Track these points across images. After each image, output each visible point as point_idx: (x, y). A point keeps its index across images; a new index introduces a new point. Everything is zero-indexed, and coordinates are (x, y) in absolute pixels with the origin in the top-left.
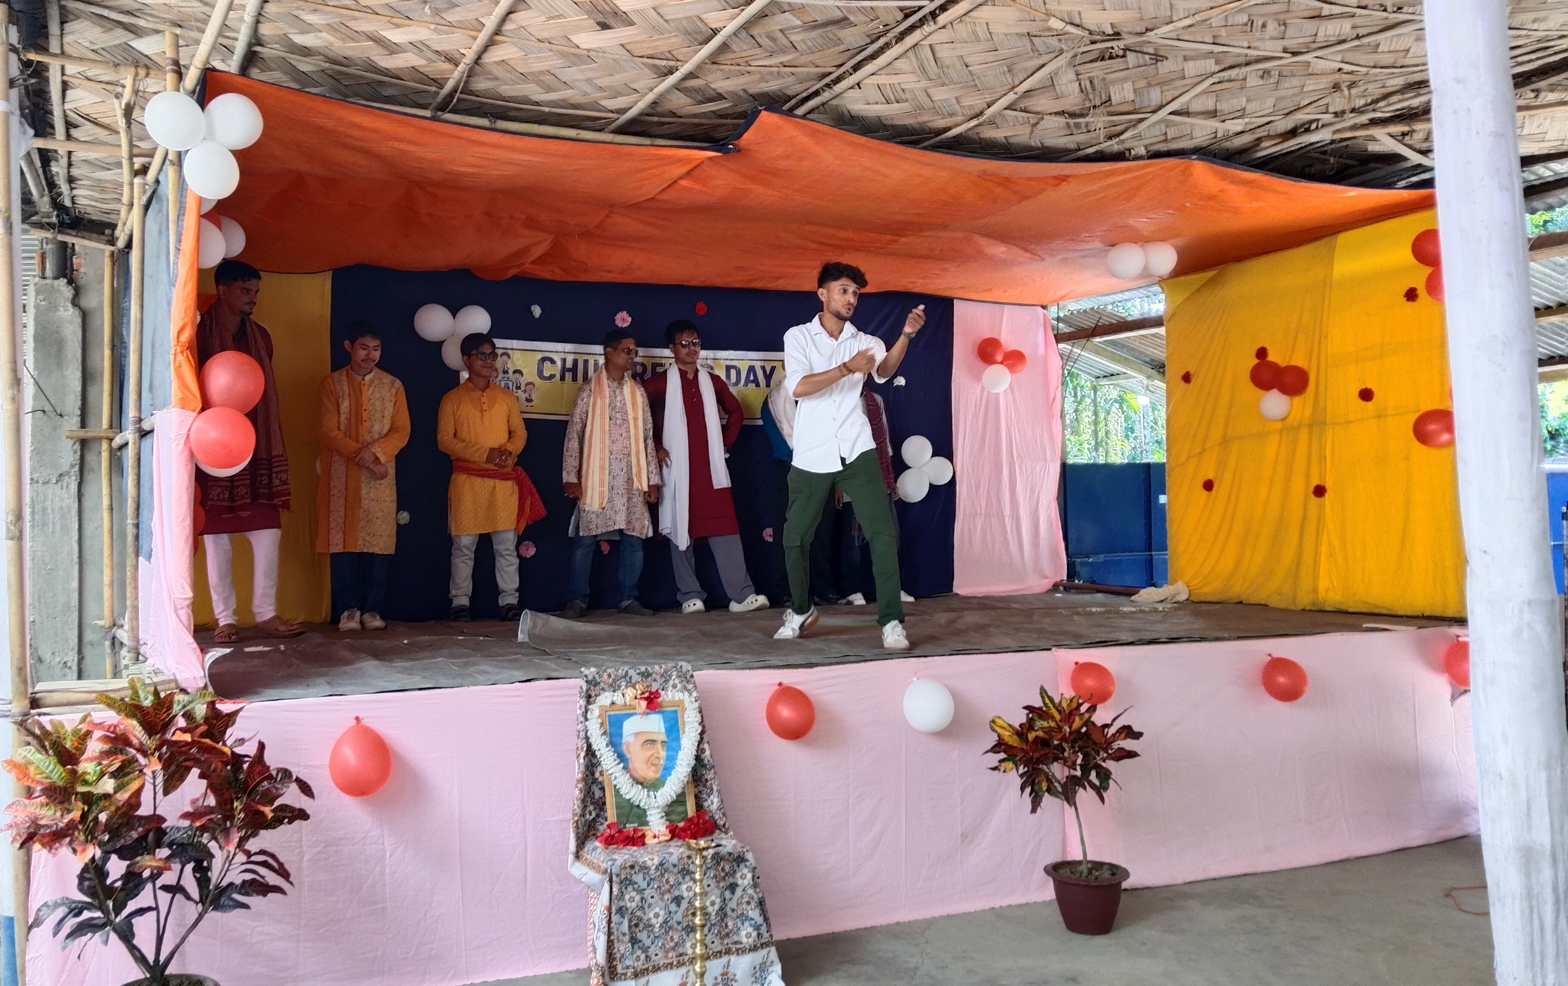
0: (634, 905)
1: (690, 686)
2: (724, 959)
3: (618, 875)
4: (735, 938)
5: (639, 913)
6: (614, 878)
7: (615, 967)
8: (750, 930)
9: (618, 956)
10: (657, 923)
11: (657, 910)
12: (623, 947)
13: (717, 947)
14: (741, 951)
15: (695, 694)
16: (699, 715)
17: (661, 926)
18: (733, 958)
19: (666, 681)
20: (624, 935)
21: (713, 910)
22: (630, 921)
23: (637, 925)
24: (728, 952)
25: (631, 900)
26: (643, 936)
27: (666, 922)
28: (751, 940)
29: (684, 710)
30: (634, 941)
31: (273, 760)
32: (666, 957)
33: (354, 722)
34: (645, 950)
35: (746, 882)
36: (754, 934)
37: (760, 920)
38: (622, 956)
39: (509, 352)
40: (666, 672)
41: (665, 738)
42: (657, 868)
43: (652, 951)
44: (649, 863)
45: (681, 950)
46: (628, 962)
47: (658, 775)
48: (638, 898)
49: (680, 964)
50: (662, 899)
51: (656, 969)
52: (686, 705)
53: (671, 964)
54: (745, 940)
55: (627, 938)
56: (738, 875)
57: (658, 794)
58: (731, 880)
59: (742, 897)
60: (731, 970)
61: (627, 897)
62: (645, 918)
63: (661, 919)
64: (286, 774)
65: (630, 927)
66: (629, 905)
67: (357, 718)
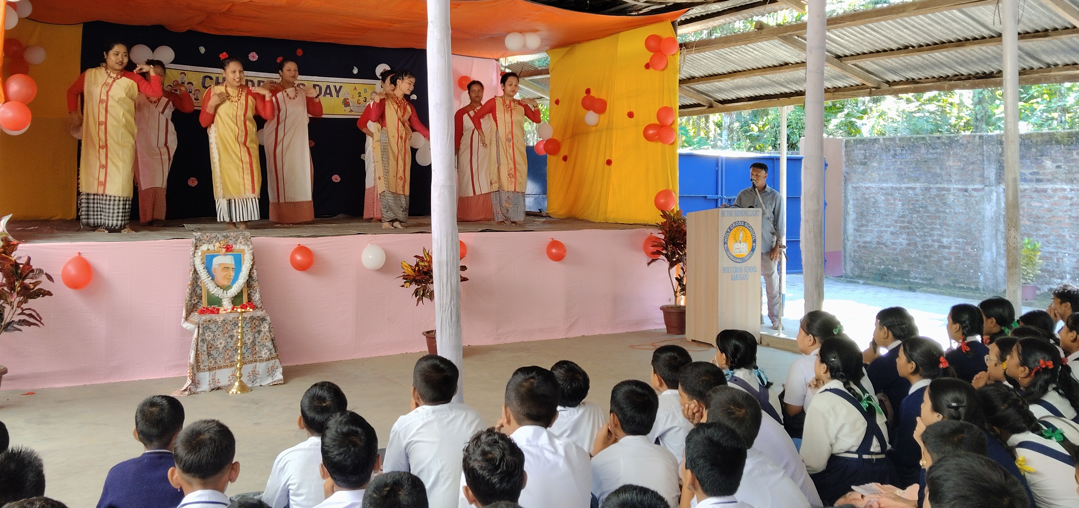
0: (210, 338)
1: (249, 243)
2: (254, 364)
3: (202, 325)
4: (259, 355)
5: (212, 342)
6: (200, 326)
7: (199, 366)
8: (266, 351)
9: (201, 361)
10: (221, 347)
11: (221, 341)
12: (204, 357)
13: (250, 358)
14: (262, 361)
15: (251, 247)
16: (252, 257)
17: (223, 348)
18: (258, 364)
19: (237, 240)
20: (204, 351)
21: (249, 342)
22: (208, 345)
23: (211, 348)
24: (255, 361)
25: (209, 336)
26: (213, 352)
27: (225, 346)
28: (266, 356)
29: (244, 254)
30: (209, 354)
31: (35, 265)
32: (225, 362)
33: (78, 255)
34: (215, 359)
35: (266, 330)
36: (268, 353)
37: (271, 347)
38: (203, 361)
39: (185, 72)
40: (236, 236)
41: (234, 267)
42: (222, 322)
43: (218, 360)
44: (218, 320)
45: (232, 360)
46: (206, 364)
47: (230, 284)
48: (212, 335)
49: (231, 366)
50: (224, 336)
51: (220, 368)
52: (246, 251)
53: (227, 366)
54: (264, 356)
55: (206, 353)
56: (262, 326)
57: (228, 292)
58: (259, 329)
59: (263, 336)
60: (257, 369)
61: (207, 335)
62: (215, 344)
63: (223, 345)
64: (41, 271)
65: (207, 348)
66: (207, 338)
67: (79, 253)
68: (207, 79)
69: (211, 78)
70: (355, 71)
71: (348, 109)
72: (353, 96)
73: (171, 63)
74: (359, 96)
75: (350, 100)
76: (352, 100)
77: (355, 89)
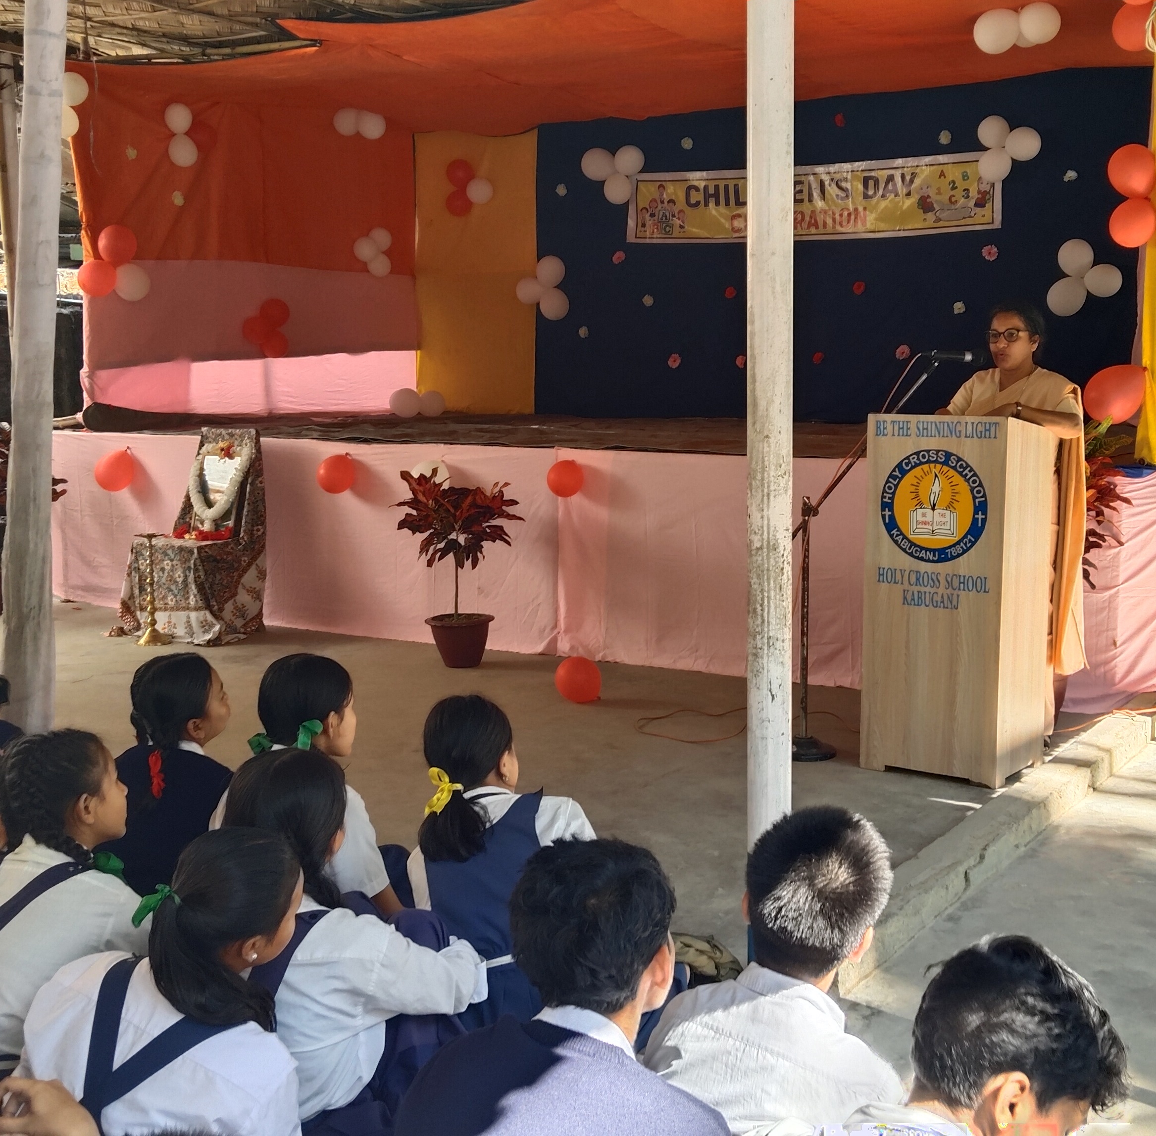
2: (187, 612)
4: (189, 600)
8: (193, 596)
13: (183, 603)
14: (191, 609)
19: (242, 441)
24: (188, 609)
39: (664, 183)
40: (242, 434)
49: (166, 609)
57: (210, 511)
61: (140, 562)
65: (140, 580)
67: (128, 448)
68: (693, 192)
69: (697, 189)
70: (945, 138)
71: (931, 216)
72: (939, 189)
73: (640, 172)
74: (954, 188)
75: (934, 198)
76: (938, 198)
77: (942, 174)
